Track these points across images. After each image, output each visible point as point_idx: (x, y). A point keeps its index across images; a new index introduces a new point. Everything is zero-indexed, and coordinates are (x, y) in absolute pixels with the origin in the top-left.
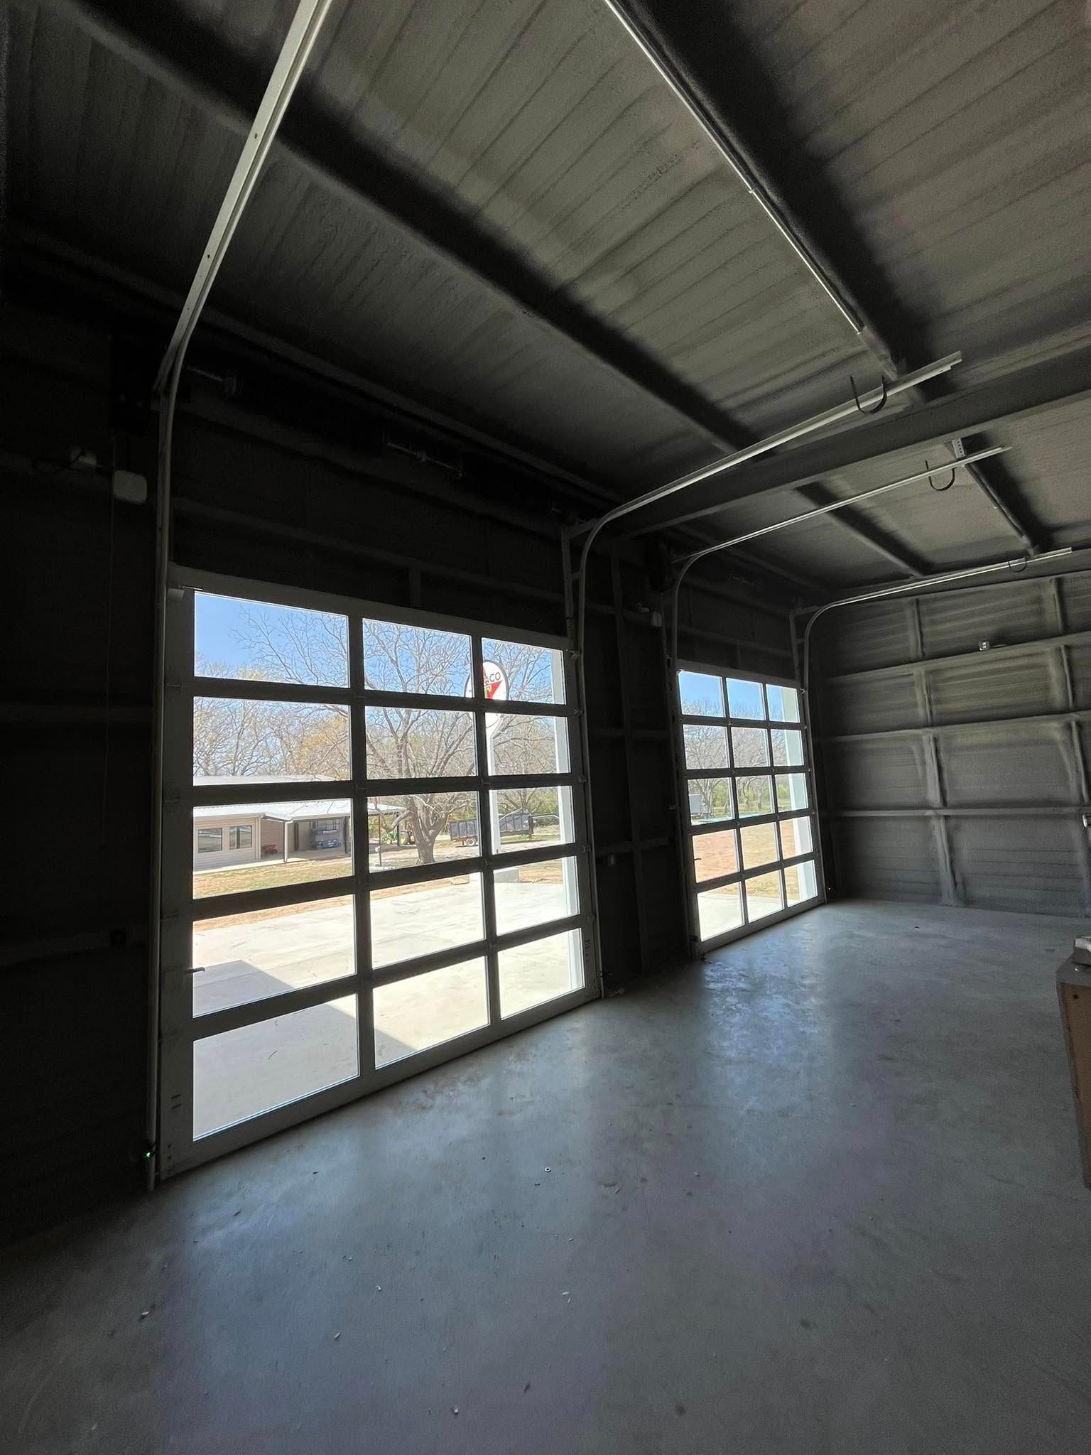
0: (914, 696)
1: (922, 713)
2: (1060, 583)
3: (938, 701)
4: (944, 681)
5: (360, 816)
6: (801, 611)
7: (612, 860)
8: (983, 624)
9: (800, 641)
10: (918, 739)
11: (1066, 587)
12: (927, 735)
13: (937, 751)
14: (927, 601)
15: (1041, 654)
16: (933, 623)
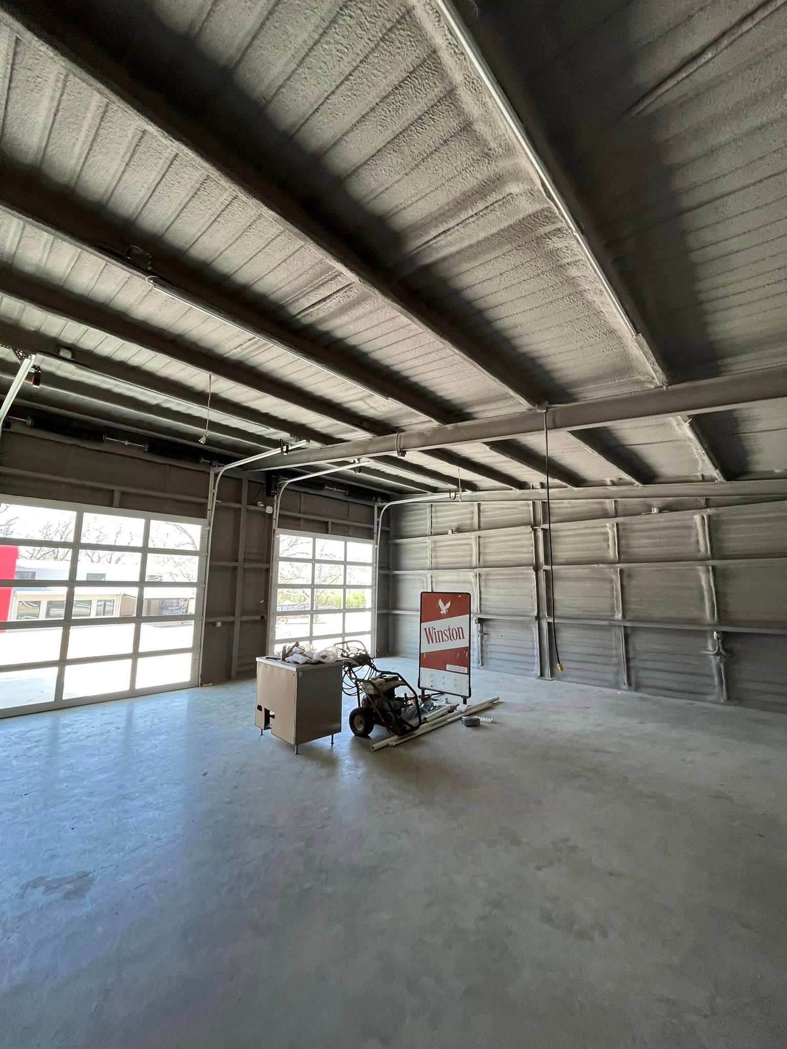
0: (427, 553)
1: (428, 563)
2: (479, 505)
3: (435, 557)
4: (438, 547)
5: (70, 595)
6: (381, 504)
7: (219, 624)
8: (454, 521)
9: (378, 520)
10: (426, 576)
11: (482, 508)
12: (429, 573)
13: (432, 582)
14: (436, 506)
15: (471, 539)
16: (436, 517)
